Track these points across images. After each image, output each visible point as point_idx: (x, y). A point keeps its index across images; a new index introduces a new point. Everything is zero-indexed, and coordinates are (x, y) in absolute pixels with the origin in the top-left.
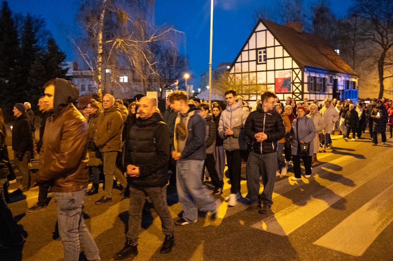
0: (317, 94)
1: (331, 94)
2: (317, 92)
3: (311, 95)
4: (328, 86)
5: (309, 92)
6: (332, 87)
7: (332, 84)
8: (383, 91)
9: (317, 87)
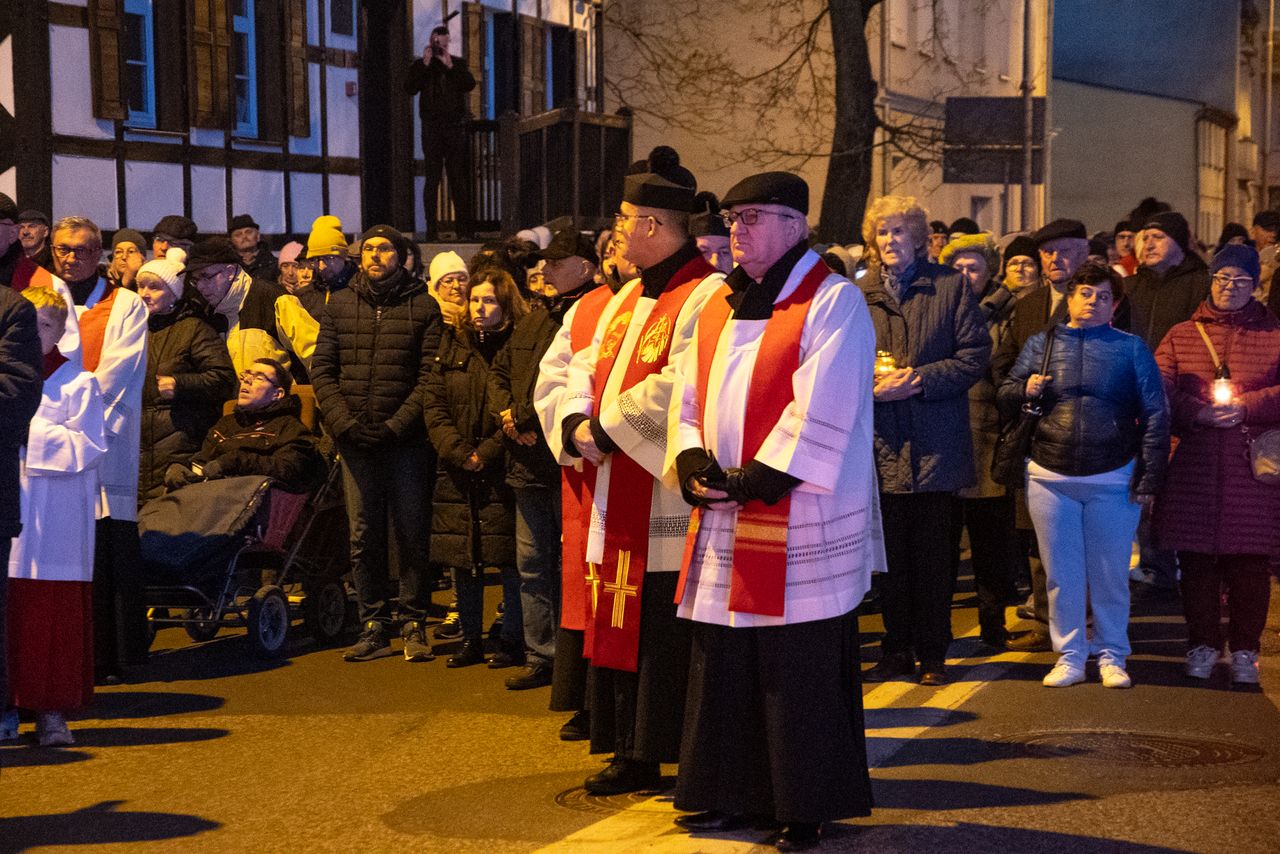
0: (203, 156)
1: (345, 167)
2: (196, 138)
3: (137, 171)
4: (314, 69)
5: (108, 135)
6: (352, 75)
7: (348, 44)
8: (869, 141)
9: (204, 76)
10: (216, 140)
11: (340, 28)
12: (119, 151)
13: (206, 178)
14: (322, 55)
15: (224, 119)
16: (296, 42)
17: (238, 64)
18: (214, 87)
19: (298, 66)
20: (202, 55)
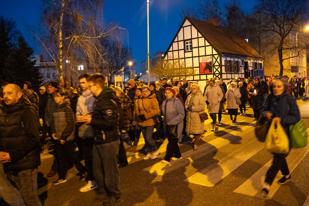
1: (243, 74)
2: (232, 72)
3: (228, 75)
4: (241, 67)
5: (226, 73)
6: (244, 68)
7: (243, 66)
8: (283, 70)
9: (232, 68)
10: (234, 73)
11: (243, 64)
12: (227, 74)
13: (233, 75)
14: (241, 66)
15: (234, 71)
16: (239, 66)
17: (235, 68)
18: (233, 69)
19: (239, 67)
20: (232, 67)
